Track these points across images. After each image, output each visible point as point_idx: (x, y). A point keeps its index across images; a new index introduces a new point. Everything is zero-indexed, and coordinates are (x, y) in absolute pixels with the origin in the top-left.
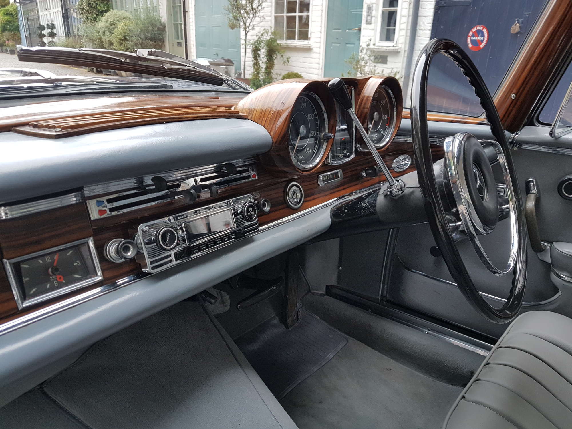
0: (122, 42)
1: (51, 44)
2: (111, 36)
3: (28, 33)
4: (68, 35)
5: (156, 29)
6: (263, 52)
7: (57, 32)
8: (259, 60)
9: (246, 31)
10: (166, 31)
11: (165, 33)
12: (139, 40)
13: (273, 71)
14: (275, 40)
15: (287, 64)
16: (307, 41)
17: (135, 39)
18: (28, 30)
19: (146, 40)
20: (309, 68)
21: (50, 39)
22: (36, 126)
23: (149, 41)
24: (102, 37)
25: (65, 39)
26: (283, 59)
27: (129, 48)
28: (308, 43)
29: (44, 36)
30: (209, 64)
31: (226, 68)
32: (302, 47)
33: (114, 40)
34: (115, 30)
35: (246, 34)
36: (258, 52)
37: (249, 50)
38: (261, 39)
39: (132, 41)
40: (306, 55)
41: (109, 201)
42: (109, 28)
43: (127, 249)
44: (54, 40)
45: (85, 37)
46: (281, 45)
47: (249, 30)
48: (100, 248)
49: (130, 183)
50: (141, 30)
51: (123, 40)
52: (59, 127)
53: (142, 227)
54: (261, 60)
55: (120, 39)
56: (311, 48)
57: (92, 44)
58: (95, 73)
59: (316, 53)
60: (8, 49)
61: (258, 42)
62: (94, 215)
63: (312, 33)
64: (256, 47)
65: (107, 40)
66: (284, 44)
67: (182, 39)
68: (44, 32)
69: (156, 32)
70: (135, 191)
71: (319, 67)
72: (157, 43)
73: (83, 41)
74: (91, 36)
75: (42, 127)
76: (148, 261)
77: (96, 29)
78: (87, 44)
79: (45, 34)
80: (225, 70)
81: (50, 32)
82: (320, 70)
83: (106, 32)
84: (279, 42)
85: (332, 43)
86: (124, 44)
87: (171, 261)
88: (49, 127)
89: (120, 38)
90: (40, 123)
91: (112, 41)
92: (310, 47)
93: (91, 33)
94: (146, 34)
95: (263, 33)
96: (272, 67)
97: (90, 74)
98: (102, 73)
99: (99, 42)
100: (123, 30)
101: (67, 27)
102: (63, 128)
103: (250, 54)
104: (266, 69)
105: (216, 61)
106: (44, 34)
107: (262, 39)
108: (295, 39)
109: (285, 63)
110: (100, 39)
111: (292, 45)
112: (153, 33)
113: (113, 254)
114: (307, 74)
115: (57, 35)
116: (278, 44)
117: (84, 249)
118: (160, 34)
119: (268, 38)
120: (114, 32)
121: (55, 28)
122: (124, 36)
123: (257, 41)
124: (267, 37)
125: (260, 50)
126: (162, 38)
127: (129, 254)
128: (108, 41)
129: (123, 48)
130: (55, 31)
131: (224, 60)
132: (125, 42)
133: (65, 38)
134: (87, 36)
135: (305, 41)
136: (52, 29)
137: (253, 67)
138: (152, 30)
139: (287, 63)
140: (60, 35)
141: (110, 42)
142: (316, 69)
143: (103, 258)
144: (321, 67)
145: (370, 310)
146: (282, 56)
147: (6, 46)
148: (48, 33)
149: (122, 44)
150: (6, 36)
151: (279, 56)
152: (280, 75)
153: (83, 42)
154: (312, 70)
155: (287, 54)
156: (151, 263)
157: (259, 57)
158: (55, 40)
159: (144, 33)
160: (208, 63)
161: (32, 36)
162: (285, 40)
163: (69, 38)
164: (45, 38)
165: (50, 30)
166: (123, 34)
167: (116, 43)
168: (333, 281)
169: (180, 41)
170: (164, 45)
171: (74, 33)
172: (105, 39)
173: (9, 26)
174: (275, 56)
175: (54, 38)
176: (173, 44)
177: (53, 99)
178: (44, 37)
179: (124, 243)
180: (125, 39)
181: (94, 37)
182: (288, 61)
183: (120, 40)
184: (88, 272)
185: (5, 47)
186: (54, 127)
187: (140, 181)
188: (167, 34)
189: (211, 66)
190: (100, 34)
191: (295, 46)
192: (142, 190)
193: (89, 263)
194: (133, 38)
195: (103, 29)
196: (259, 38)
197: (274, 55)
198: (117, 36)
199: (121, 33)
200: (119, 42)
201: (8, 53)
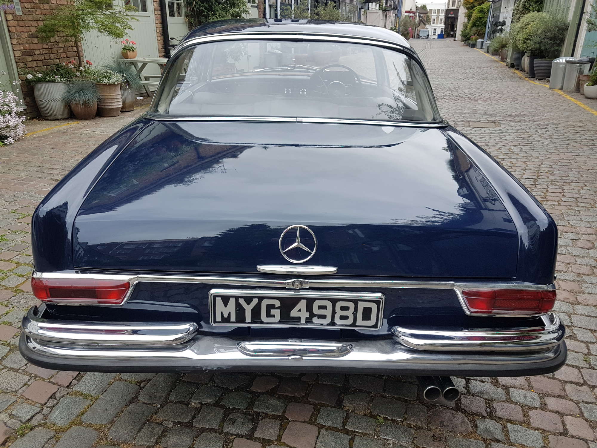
3: (491, 28)
10: (568, 31)
18: (491, 25)
31: (580, 66)
55: (525, 39)
58: (509, 68)
94: (547, 34)
98: (514, 67)
99: (515, 40)
112: (554, 33)
115: (505, 31)
118: (560, 34)
121: (505, 25)
126: (561, 37)
150: (473, 32)
159: (545, 33)
170: (563, 44)
175: (502, 33)
185: (470, 41)
188: (568, 33)
189: (567, 63)
199: (527, 33)
200: (524, 41)
201: (470, 47)
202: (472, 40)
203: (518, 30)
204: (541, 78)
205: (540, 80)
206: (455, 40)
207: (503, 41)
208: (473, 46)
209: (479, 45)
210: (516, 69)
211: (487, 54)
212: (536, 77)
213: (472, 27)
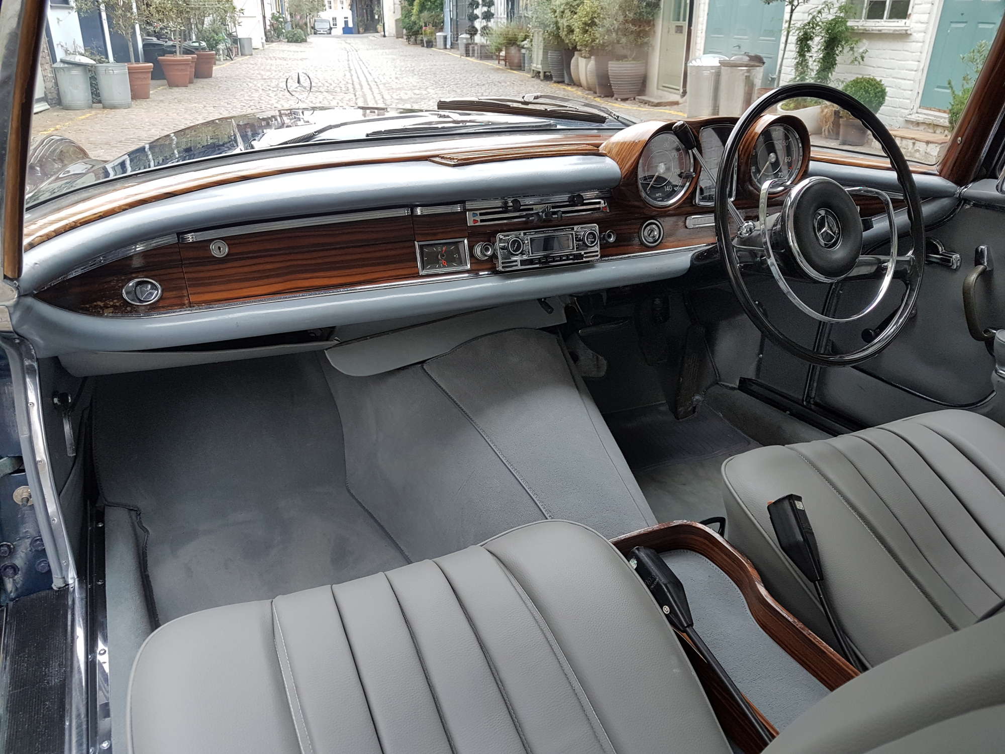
0: (587, 28)
1: (485, 32)
2: (572, 18)
3: (455, 13)
4: (511, 16)
5: (645, 4)
6: (817, 43)
7: (496, 11)
8: (807, 57)
9: (793, 5)
10: (660, 7)
11: (659, 10)
12: (613, 24)
13: (832, 75)
14: (843, 21)
15: (859, 63)
16: (904, 21)
17: (607, 23)
18: (455, 7)
19: (624, 24)
20: (899, 69)
21: (484, 23)
22: (442, 158)
23: (631, 25)
24: (559, 20)
25: (506, 24)
26: (853, 54)
27: (597, 39)
28: (905, 23)
29: (477, 17)
30: (719, 65)
31: (748, 71)
32: (891, 32)
33: (576, 24)
34: (579, 8)
35: (792, 11)
36: (808, 42)
37: (793, 39)
38: (816, 20)
39: (603, 26)
40: (898, 45)
41: (481, 214)
42: (571, 5)
43: (487, 250)
44: (490, 24)
45: (534, 20)
46: (853, 29)
47: (798, 3)
48: (471, 248)
49: (498, 203)
50: (620, 7)
51: (589, 25)
52: (456, 159)
53: (500, 236)
54: (811, 57)
55: (585, 24)
56: (909, 32)
57: (542, 32)
58: (542, 80)
59: (917, 42)
60: (425, 40)
61: (811, 25)
62: (470, 223)
63: (916, 6)
64: (806, 33)
65: (566, 24)
66: (860, 27)
67: (684, 20)
68: (476, 12)
69: (644, 10)
70: (501, 209)
71: (919, 66)
72: (642, 28)
73: (530, 26)
74: (542, 18)
75: (447, 158)
76: (500, 261)
77: (551, 7)
78: (535, 31)
79: (478, 14)
80: (746, 74)
81: (485, 12)
82: (920, 73)
83: (566, 11)
84: (850, 23)
85: (951, 22)
86: (590, 32)
87: (517, 265)
88: (450, 159)
89: (585, 21)
90: (445, 156)
91: (573, 27)
92: (906, 30)
93: (543, 13)
94: (627, 13)
95: (823, 9)
96: (830, 68)
97: (534, 81)
98: (552, 80)
99: (553, 27)
100: (591, 7)
101: (510, 3)
102: (459, 160)
103: (794, 45)
104: (818, 72)
105: (732, 59)
106: (476, 14)
107: (818, 19)
108: (882, 18)
109: (856, 60)
110: (557, 23)
111: (874, 28)
112: (639, 11)
113: (479, 253)
114: (895, 80)
115: (494, 16)
116: (847, 28)
117: (461, 246)
118: (649, 13)
119: (831, 17)
120: (578, 11)
121: (493, 4)
122: (592, 18)
123: (809, 23)
124: (827, 16)
125: (811, 39)
126: (651, 18)
127: (489, 253)
128: (567, 26)
129: (587, 39)
130: (492, 10)
131: (748, 56)
132: (592, 28)
133: (505, 21)
134: (537, 18)
135: (899, 20)
136: (489, 7)
137: (795, 68)
138: (639, 7)
139: (861, 60)
140: (499, 16)
141: (569, 28)
142: (912, 70)
143: (472, 256)
144: (921, 67)
145: (788, 412)
146: (852, 49)
147: (422, 34)
148: (482, 13)
149: (587, 31)
150: (424, 19)
151: (847, 49)
152: (842, 82)
153: (530, 29)
154: (904, 73)
155: (863, 46)
156: (503, 263)
157: (809, 51)
158: (492, 24)
159: (624, 11)
160: (718, 62)
161: (460, 17)
162: (863, 19)
163: (511, 21)
164: (478, 20)
165: (485, 9)
166: (590, 16)
167: (578, 30)
168: (750, 374)
169: (681, 23)
170: (654, 32)
171: (520, 12)
172: (563, 23)
173: (429, 3)
174: (840, 49)
175: (490, 21)
176: (669, 28)
177: (457, 137)
178: (476, 19)
179: (485, 245)
180: (593, 24)
181: (547, 19)
182: (862, 58)
183: (584, 26)
184: (461, 262)
185: (421, 36)
186: (453, 159)
187: (506, 203)
188: (662, 11)
189: (723, 67)
190: (556, 14)
191: (880, 30)
192: (505, 209)
193: (462, 255)
194: (605, 21)
195: (562, 7)
196: (814, 17)
197: (838, 46)
198: (582, 19)
199: (588, 13)
200: (583, 28)
201: (423, 46)
202: (426, 34)
203: (562, 10)
204: (625, 97)
205: (624, 100)
206: (384, 36)
207: (508, 32)
208: (430, 44)
209: (440, 42)
210: (555, 82)
211: (468, 58)
212: (615, 96)
213: (421, 11)
